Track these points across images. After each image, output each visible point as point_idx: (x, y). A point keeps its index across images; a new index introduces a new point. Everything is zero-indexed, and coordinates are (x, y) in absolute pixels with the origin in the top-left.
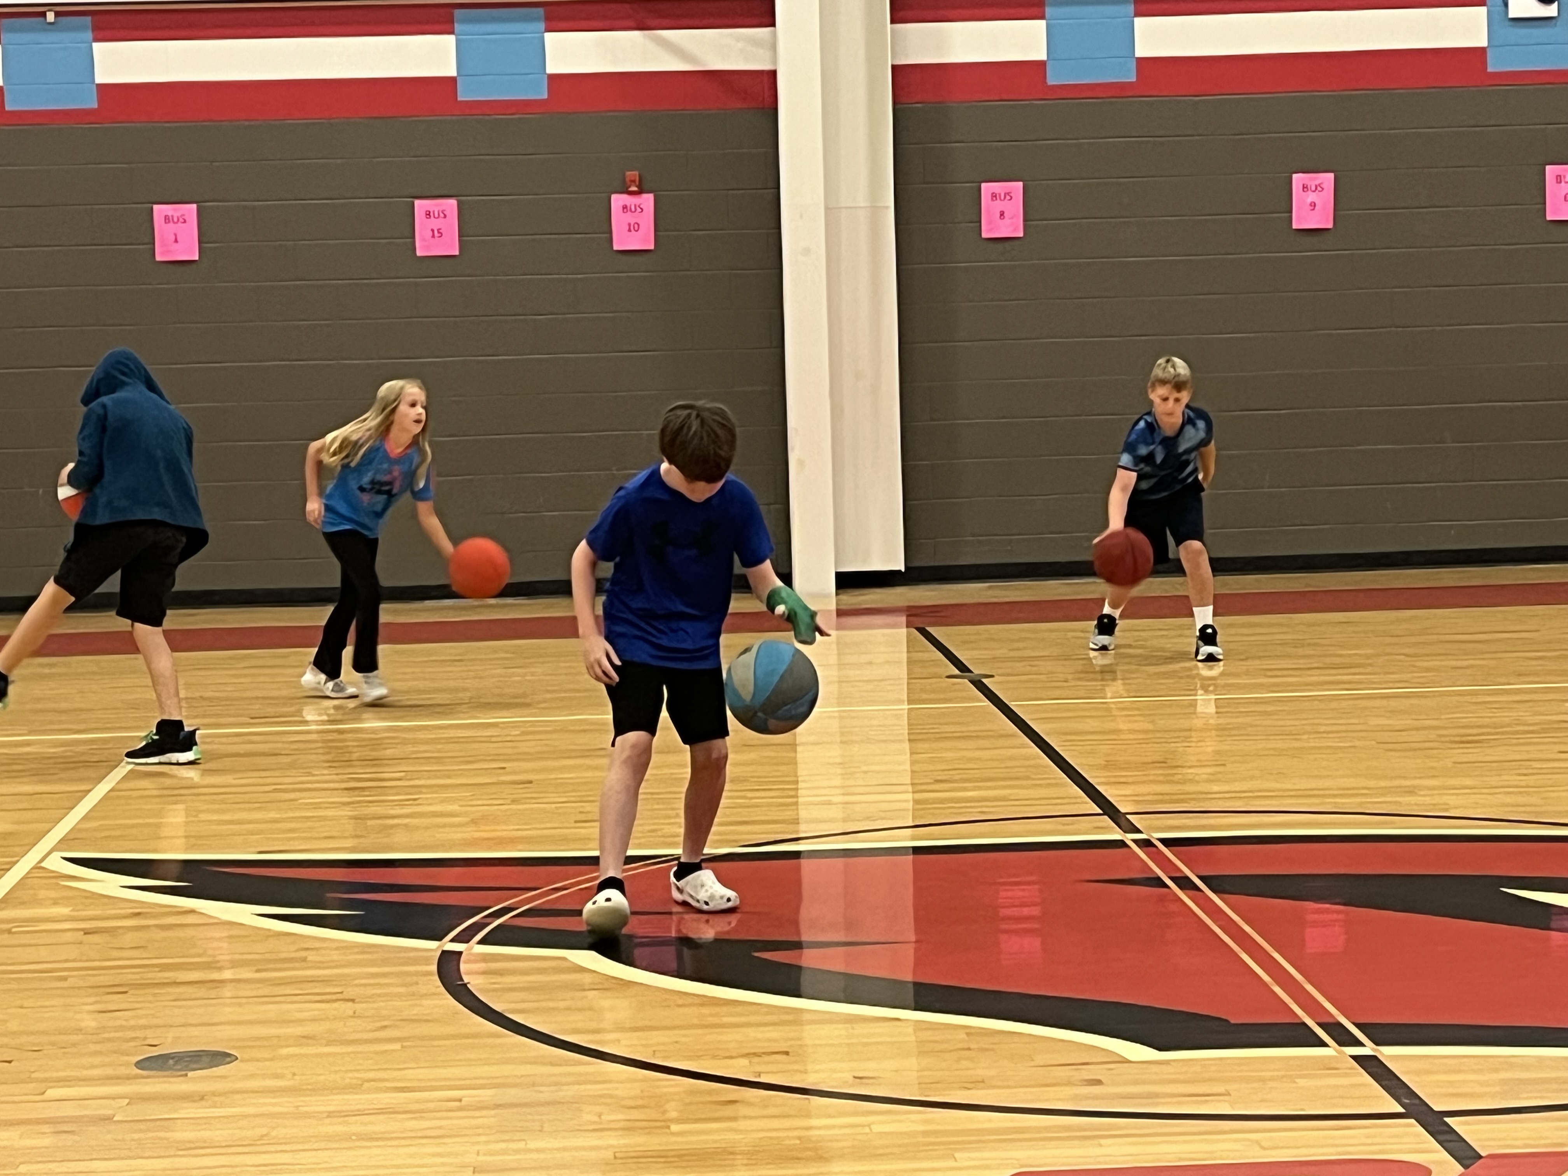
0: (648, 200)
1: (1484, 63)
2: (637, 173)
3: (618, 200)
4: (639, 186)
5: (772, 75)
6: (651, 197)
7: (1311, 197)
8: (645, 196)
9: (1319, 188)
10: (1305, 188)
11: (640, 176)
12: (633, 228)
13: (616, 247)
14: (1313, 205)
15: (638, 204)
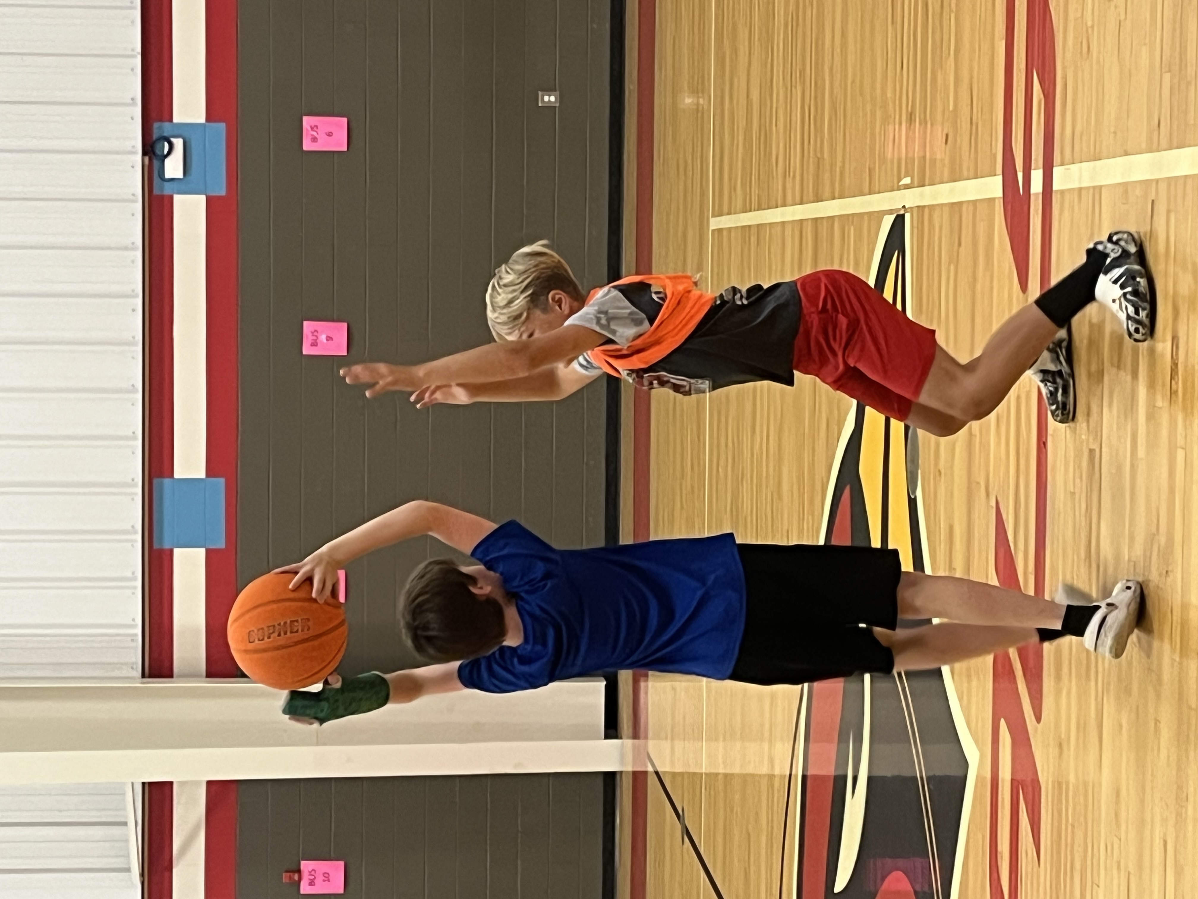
0: (306, 866)
1: (219, 198)
2: (284, 875)
3: (305, 889)
4: (294, 872)
5: (209, 783)
6: (303, 863)
7: (323, 338)
8: (302, 868)
9: (315, 332)
10: (314, 344)
11: (287, 872)
12: (327, 877)
13: (341, 891)
14: (329, 338)
15: (308, 874)
